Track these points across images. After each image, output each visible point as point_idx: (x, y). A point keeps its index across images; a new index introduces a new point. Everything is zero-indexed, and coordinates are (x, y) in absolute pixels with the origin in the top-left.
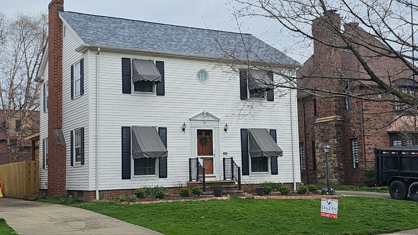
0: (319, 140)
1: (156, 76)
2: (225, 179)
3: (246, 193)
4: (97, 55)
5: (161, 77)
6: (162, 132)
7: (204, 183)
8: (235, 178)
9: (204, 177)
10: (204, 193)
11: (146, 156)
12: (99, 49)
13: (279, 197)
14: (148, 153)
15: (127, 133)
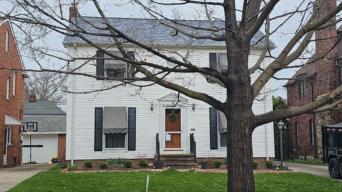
0: (319, 116)
4: (75, 50)
6: (132, 112)
7: (159, 156)
12: (75, 45)
14: (108, 130)
15: (99, 112)
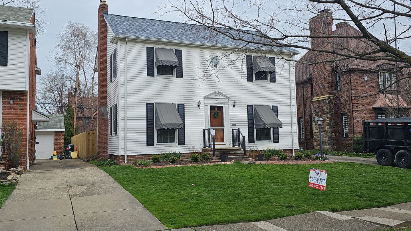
0: (315, 115)
1: (174, 61)
2: (233, 146)
3: (250, 158)
4: (126, 45)
5: (178, 62)
6: (181, 108)
7: (214, 150)
8: (241, 146)
9: (214, 145)
10: (214, 158)
11: (164, 127)
12: (127, 39)
13: (277, 163)
14: (166, 125)
15: (151, 108)
